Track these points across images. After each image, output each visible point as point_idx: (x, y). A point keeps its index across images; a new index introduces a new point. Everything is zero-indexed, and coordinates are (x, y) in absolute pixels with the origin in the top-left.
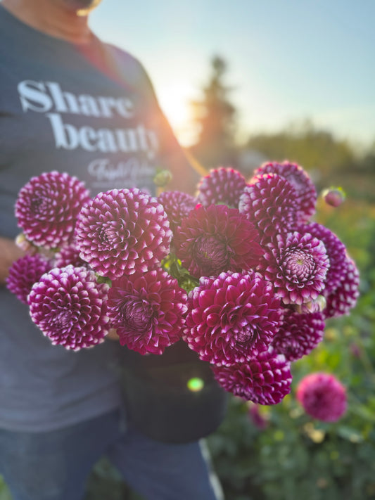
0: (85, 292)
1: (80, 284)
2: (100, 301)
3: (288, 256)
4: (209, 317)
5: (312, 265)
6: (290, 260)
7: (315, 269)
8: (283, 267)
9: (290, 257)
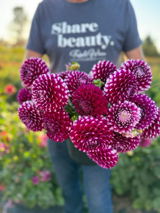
0: (35, 114)
1: (33, 110)
2: (40, 119)
3: (119, 112)
4: (76, 135)
5: (129, 119)
6: (119, 114)
7: (130, 121)
8: (115, 117)
9: (120, 113)
